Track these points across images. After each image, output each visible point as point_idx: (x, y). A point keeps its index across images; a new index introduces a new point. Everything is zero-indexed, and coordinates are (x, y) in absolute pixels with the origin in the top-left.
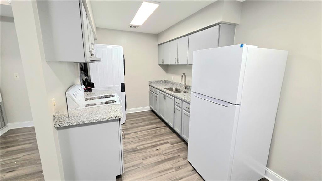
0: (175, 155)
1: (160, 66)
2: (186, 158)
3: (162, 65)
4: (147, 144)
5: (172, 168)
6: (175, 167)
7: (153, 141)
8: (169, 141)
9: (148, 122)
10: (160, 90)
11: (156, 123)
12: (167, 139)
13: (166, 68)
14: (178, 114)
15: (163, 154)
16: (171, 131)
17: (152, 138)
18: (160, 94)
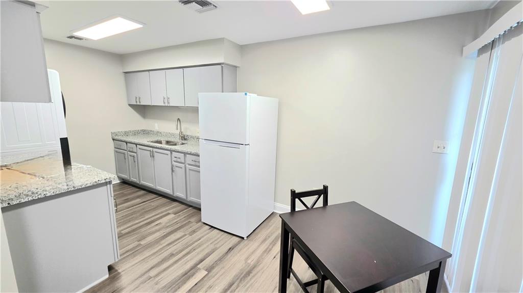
0: (185, 223)
1: (129, 107)
2: (200, 220)
3: (137, 105)
4: (137, 223)
5: (185, 235)
6: (188, 232)
7: (145, 218)
8: (169, 212)
9: (123, 199)
10: (139, 145)
11: (138, 197)
12: (167, 210)
13: (143, 110)
14: (180, 172)
15: (167, 227)
16: (168, 200)
17: (141, 215)
18: (141, 150)
